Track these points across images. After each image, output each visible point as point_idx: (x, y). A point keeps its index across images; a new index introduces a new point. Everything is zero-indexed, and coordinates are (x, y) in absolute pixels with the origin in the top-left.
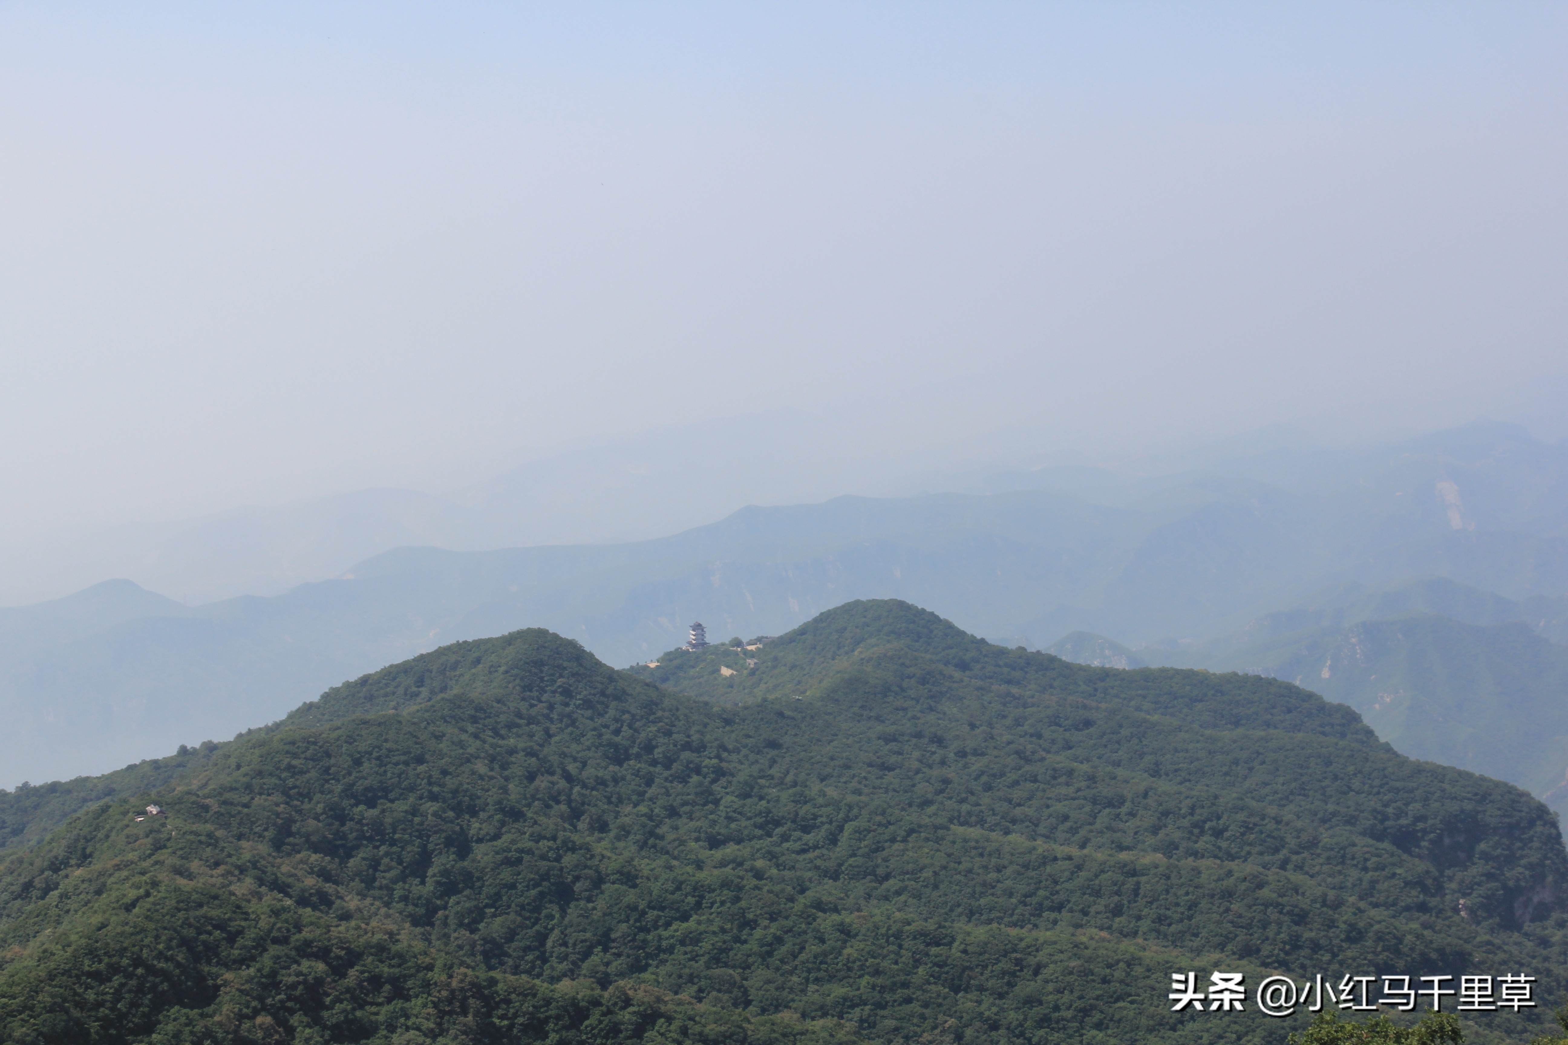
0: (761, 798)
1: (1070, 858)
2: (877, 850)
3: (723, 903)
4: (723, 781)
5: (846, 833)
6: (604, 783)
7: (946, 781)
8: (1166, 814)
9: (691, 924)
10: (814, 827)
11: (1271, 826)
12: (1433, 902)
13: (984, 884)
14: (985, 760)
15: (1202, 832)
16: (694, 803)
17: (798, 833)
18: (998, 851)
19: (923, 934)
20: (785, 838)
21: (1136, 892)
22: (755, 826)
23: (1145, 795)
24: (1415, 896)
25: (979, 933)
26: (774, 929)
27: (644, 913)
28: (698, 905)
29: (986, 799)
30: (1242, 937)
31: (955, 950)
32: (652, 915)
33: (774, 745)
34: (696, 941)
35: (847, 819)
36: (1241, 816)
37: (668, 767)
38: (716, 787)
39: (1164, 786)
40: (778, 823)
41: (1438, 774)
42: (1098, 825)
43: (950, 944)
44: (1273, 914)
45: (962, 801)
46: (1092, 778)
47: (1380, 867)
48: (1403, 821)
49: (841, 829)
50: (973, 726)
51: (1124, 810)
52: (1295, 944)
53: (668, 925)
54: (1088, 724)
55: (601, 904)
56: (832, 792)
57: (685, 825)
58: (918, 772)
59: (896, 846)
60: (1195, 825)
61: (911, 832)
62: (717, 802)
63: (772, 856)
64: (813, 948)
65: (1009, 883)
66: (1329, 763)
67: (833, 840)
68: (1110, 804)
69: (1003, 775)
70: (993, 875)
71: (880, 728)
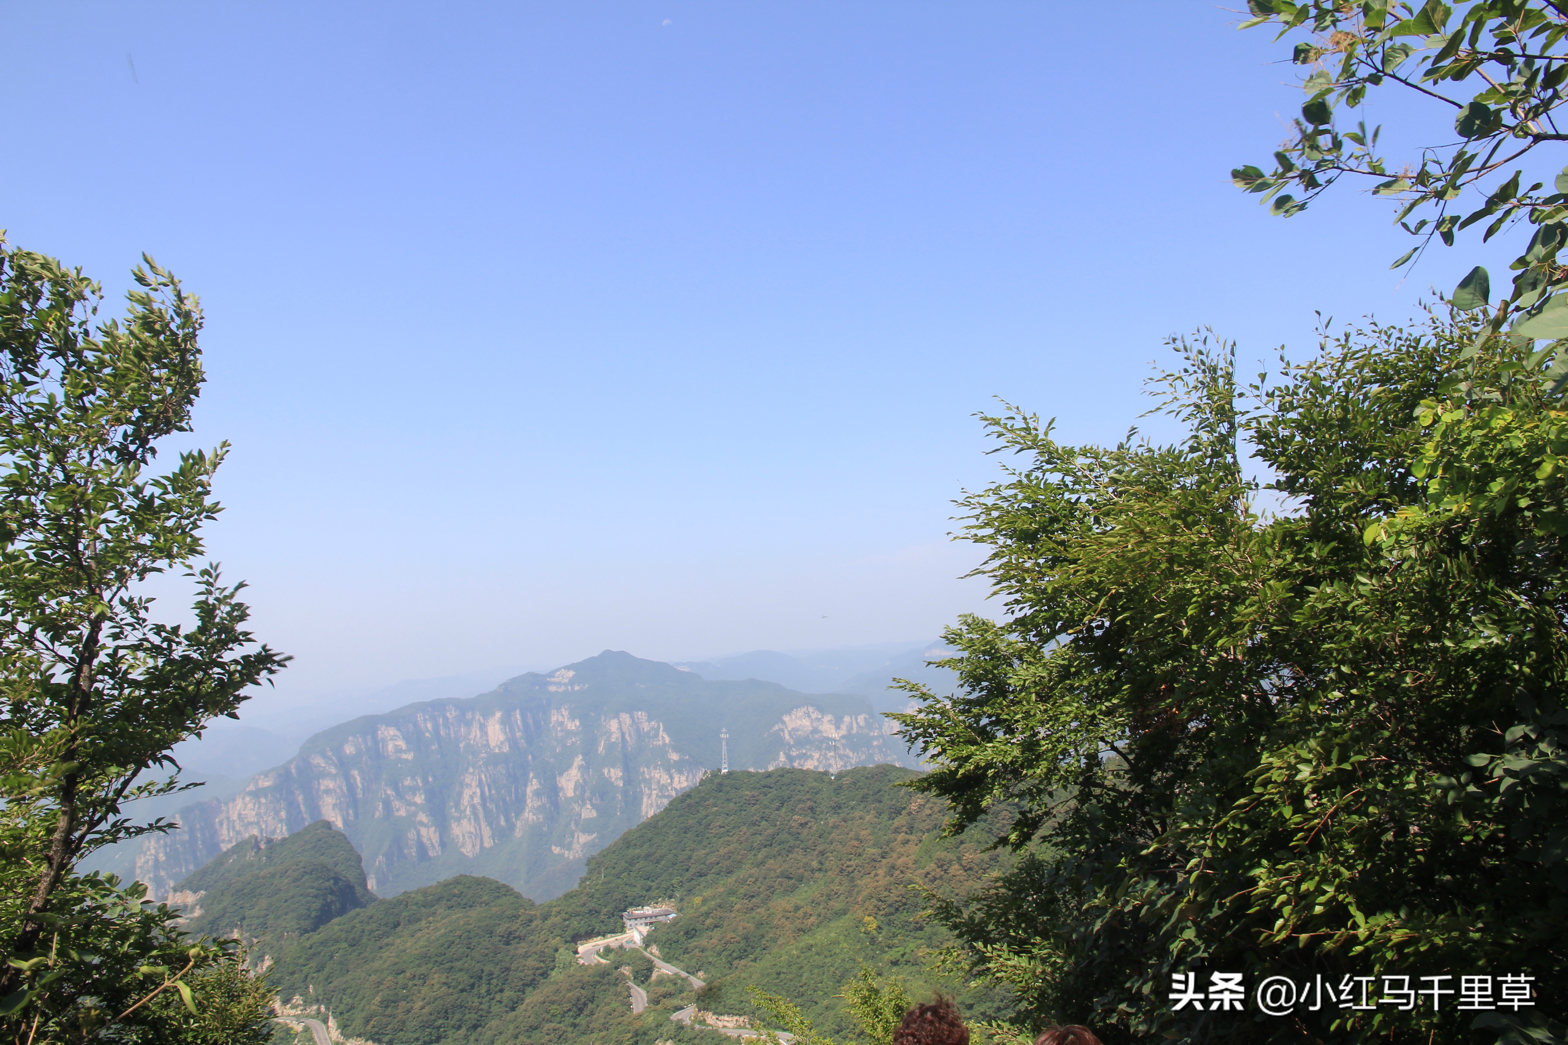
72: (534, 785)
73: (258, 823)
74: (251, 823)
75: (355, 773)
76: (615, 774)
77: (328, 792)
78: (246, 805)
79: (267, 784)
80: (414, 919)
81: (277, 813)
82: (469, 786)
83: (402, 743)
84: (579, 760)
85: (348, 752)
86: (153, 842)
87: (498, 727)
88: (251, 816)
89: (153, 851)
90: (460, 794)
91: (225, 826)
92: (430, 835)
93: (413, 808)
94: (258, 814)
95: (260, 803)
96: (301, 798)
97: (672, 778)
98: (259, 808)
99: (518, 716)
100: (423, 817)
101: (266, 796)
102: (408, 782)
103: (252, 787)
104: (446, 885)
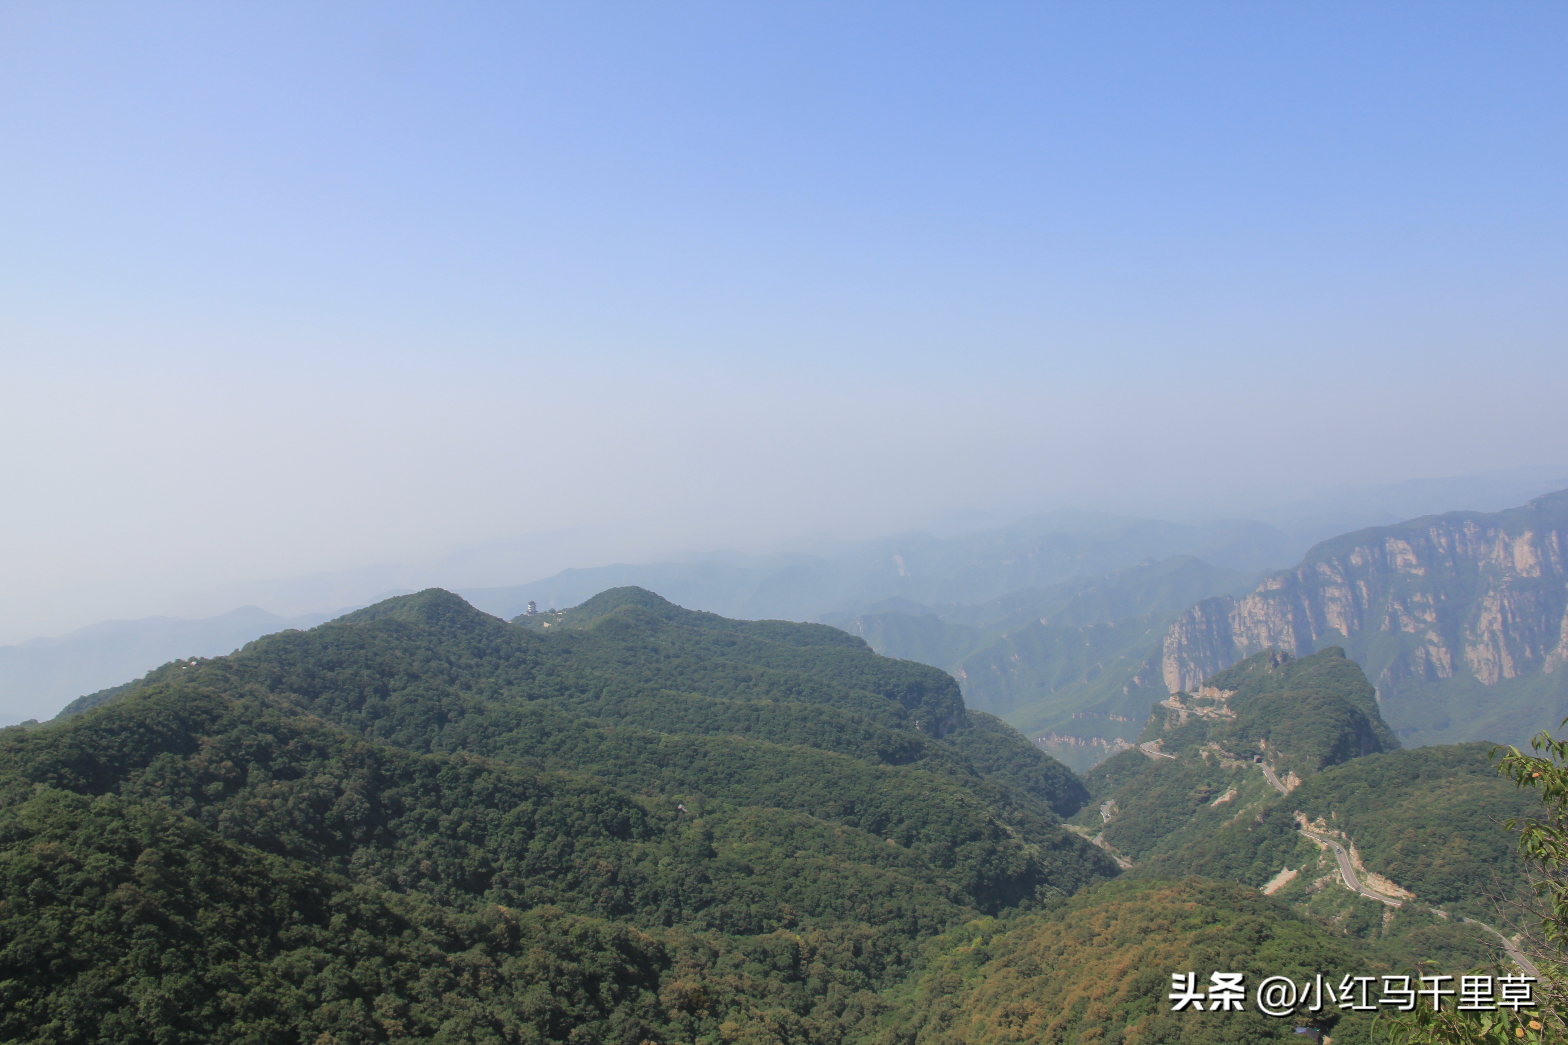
0: (559, 676)
1: (723, 703)
2: (621, 701)
3: (532, 723)
4: (538, 668)
5: (604, 693)
6: (470, 667)
7: (659, 670)
8: (773, 684)
9: (514, 733)
10: (587, 690)
11: (825, 689)
12: (904, 722)
13: (678, 717)
14: (680, 660)
15: (791, 693)
16: (521, 679)
17: (578, 694)
18: (686, 701)
19: (644, 738)
20: (571, 696)
21: (758, 719)
22: (555, 690)
23: (762, 675)
24: (895, 720)
25: (674, 738)
26: (561, 736)
27: (487, 728)
28: (518, 725)
29: (680, 678)
30: (812, 739)
31: (661, 746)
32: (491, 729)
33: (567, 652)
34: (516, 742)
35: (604, 686)
36: (810, 684)
37: (508, 660)
38: (534, 671)
39: (771, 671)
40: (567, 689)
41: (905, 664)
42: (738, 690)
43: (658, 743)
44: (827, 727)
45: (668, 679)
46: (735, 668)
47: (879, 707)
48: (888, 687)
49: (602, 691)
50: (673, 644)
51: (751, 683)
52: (838, 742)
53: (500, 734)
54: (733, 644)
55: (462, 723)
56: (597, 673)
57: (515, 689)
58: (644, 665)
59: (631, 699)
60: (788, 689)
61: (638, 692)
62: (534, 678)
63: (563, 705)
64: (582, 745)
65: (691, 717)
66: (853, 660)
67: (597, 697)
68: (745, 680)
69: (689, 667)
70: (682, 713)
71: (624, 644)
73: (1266, 622)
74: (1259, 622)
75: (1361, 583)
77: (1333, 600)
78: (1255, 605)
79: (1275, 587)
80: (1433, 775)
81: (1284, 615)
82: (1488, 610)
83: (1412, 559)
85: (1354, 562)
86: (1177, 628)
87: (1526, 548)
88: (1260, 614)
89: (1177, 635)
90: (1477, 618)
91: (1237, 621)
92: (1440, 655)
93: (1422, 626)
94: (1267, 614)
95: (1268, 604)
96: (1306, 603)
98: (1268, 608)
99: (1553, 538)
100: (1432, 636)
101: (1274, 599)
102: (1418, 598)
103: (1260, 589)
104: (1469, 748)
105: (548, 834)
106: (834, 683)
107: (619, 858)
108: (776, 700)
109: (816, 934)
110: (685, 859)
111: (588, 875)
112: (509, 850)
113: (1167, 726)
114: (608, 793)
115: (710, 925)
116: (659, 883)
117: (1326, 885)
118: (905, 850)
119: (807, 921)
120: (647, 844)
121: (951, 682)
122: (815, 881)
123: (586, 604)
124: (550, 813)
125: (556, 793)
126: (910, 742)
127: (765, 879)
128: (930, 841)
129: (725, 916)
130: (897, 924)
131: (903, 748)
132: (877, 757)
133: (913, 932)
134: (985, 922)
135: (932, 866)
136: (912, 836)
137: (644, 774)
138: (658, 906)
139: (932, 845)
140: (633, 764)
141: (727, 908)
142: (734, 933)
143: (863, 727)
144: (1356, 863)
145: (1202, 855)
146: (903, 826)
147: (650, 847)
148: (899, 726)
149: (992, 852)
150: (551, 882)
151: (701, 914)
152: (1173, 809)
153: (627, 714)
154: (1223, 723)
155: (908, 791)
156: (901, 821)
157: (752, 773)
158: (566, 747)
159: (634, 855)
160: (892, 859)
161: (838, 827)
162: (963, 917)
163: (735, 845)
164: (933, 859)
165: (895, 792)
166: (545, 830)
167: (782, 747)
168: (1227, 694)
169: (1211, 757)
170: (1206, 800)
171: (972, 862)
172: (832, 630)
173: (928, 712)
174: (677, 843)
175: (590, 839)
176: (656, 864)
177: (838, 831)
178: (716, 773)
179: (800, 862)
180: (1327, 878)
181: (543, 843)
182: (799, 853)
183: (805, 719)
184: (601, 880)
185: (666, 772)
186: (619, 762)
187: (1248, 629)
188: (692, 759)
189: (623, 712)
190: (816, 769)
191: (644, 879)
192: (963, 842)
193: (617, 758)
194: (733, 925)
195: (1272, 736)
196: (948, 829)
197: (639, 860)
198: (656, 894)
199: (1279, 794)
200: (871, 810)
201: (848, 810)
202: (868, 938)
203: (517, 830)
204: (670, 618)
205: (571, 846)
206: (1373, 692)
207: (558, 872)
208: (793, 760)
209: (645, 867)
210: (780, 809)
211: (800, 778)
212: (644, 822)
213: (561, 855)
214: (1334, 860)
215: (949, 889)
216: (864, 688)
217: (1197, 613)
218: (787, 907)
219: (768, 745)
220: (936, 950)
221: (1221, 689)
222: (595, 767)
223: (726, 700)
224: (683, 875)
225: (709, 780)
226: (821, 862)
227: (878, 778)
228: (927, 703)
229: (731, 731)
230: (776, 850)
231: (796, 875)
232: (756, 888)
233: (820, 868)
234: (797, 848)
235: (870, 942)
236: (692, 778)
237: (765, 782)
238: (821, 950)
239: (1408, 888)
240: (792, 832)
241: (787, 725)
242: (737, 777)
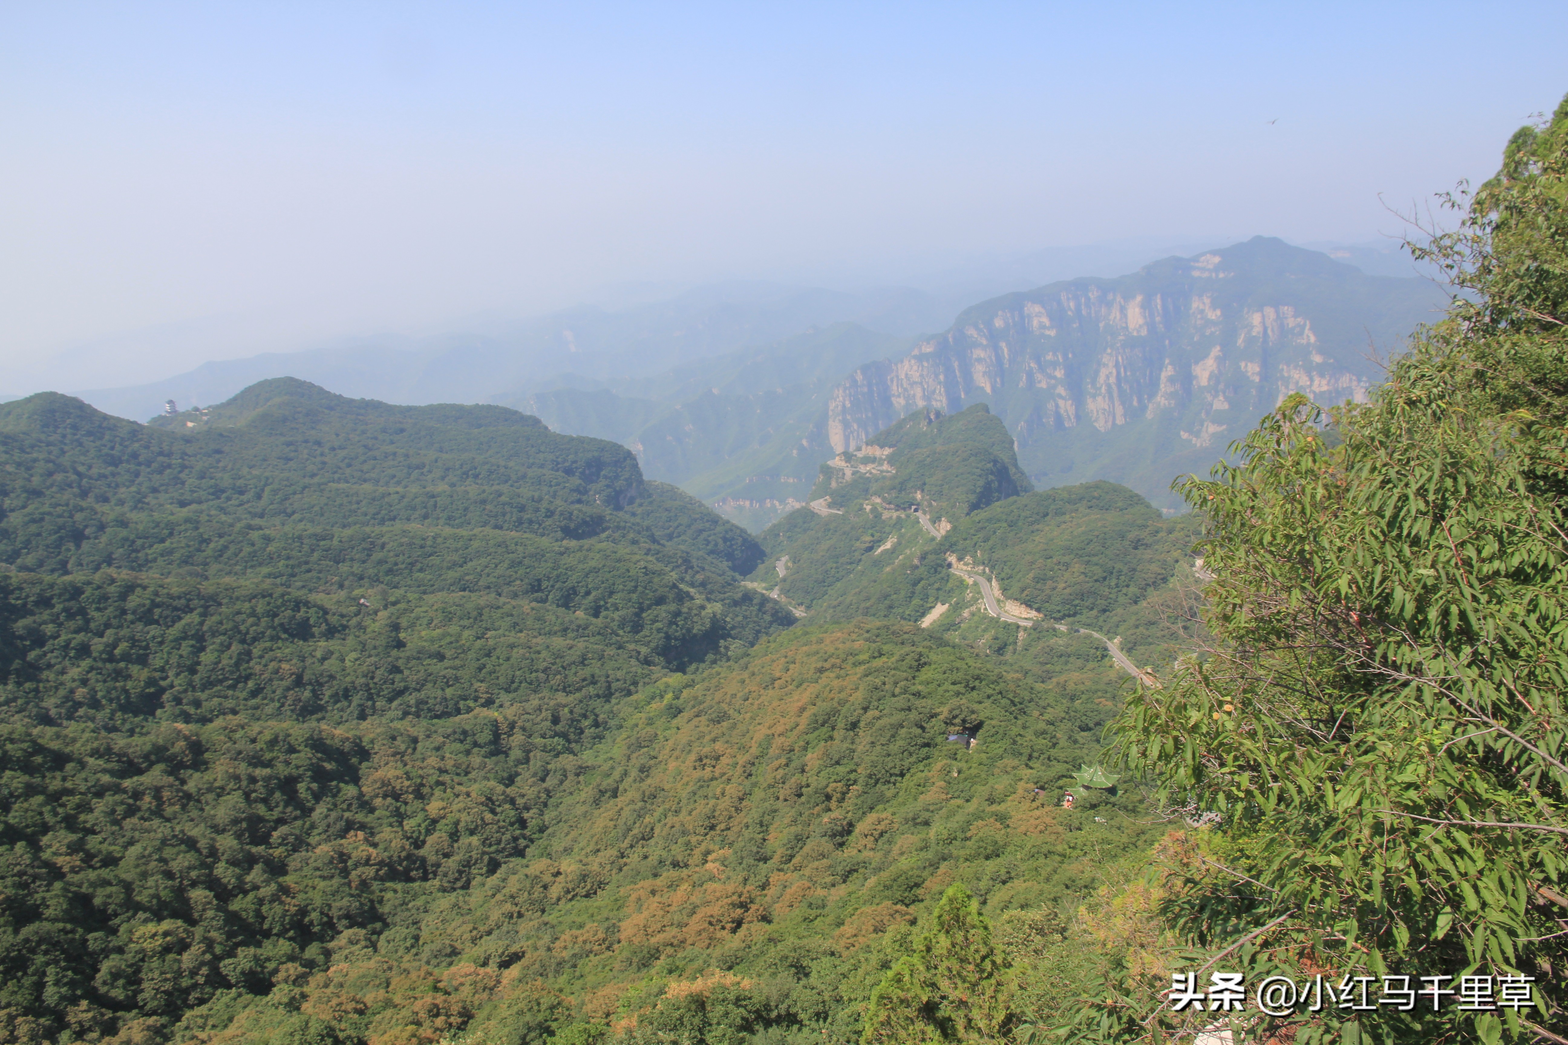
0: (212, 478)
1: (397, 493)
2: (286, 499)
3: (186, 531)
4: (187, 471)
5: (266, 492)
6: (105, 477)
7: (324, 463)
8: (448, 469)
9: (167, 544)
10: (246, 491)
11: (503, 470)
12: (584, 498)
13: (350, 511)
14: (346, 451)
15: (468, 476)
16: (168, 485)
17: (237, 495)
18: (357, 494)
19: (315, 535)
20: (228, 499)
21: (435, 506)
22: (209, 494)
23: (436, 461)
24: (575, 496)
25: (348, 532)
26: (222, 541)
27: (134, 541)
28: (171, 534)
29: (348, 471)
30: (493, 521)
31: (335, 542)
32: (140, 542)
33: (218, 452)
34: (171, 552)
35: (266, 485)
36: (487, 467)
37: (149, 466)
38: (182, 476)
39: (445, 456)
40: (223, 491)
41: (581, 440)
42: (412, 478)
43: (332, 539)
44: (508, 509)
45: (335, 472)
46: (407, 456)
47: (558, 484)
48: (566, 464)
49: (263, 490)
50: (337, 435)
51: (425, 470)
52: (520, 522)
53: (151, 546)
54: (402, 431)
55: (104, 539)
56: (256, 472)
57: (163, 496)
58: (307, 459)
59: (297, 496)
60: (464, 473)
61: (304, 488)
62: (183, 483)
63: (221, 509)
64: (247, 549)
65: (364, 509)
66: (529, 439)
67: (259, 497)
68: (418, 467)
69: (357, 457)
70: (355, 506)
71: (282, 439)
72: (1168, 371)
73: (921, 383)
74: (915, 383)
75: (1003, 345)
76: (1252, 369)
77: (979, 360)
78: (911, 367)
79: (928, 350)
80: (1059, 512)
81: (937, 376)
82: (1105, 365)
83: (1046, 321)
84: (1216, 351)
85: (997, 325)
86: (841, 391)
87: (1137, 310)
88: (916, 376)
89: (841, 398)
90: (1097, 373)
91: (896, 383)
92: (1067, 407)
93: (1053, 381)
94: (921, 376)
95: (923, 366)
96: (956, 364)
97: (1312, 380)
98: (922, 370)
99: (1159, 301)
100: (1061, 390)
101: (927, 361)
102: (1050, 357)
103: (916, 352)
104: (1088, 487)
105: (222, 644)
106: (511, 464)
107: (303, 659)
108: (453, 485)
109: (514, 708)
110: (373, 652)
111: (271, 680)
112: (179, 666)
113: (834, 485)
114: (283, 596)
115: (406, 714)
116: (348, 679)
117: (973, 614)
118: (594, 620)
119: (504, 697)
120: (331, 642)
121: (629, 455)
122: (508, 659)
123: (235, 399)
124: (221, 623)
125: (225, 601)
126: (591, 517)
127: (457, 662)
128: (617, 609)
129: (420, 703)
130: (592, 690)
131: (585, 522)
132: (560, 534)
133: (608, 696)
134: (675, 679)
135: (621, 632)
136: (600, 607)
137: (320, 572)
138: (350, 702)
139: (620, 613)
140: (307, 563)
141: (422, 695)
142: (432, 718)
143: (544, 505)
144: (997, 593)
145: (868, 599)
146: (591, 597)
147: (334, 644)
148: (579, 501)
149: (678, 614)
150: (230, 693)
151: (395, 704)
152: (841, 560)
153: (294, 513)
154: (884, 478)
155: (593, 564)
156: (588, 593)
157: (434, 560)
158: (229, 553)
159: (319, 654)
160: (582, 630)
161: (526, 605)
162: (654, 677)
163: (423, 633)
164: (622, 626)
165: (581, 566)
166: (218, 640)
167: (463, 532)
168: (887, 451)
169: (874, 509)
170: (870, 549)
171: (659, 625)
172: (506, 411)
173: (608, 486)
174: (363, 638)
175: (268, 644)
176: (343, 661)
177: (527, 608)
178: (396, 564)
179: (491, 642)
180: (973, 608)
181: (216, 654)
182: (489, 634)
183: (484, 502)
184: (285, 683)
185: (344, 568)
186: (291, 562)
187: (905, 390)
188: (369, 552)
189: (289, 511)
190: (500, 550)
191: (332, 677)
192: (649, 607)
193: (288, 558)
194: (429, 710)
195: (926, 488)
196: (634, 596)
197: (324, 659)
198: (346, 690)
199: (933, 539)
200: (558, 585)
201: (536, 587)
202: (565, 706)
203: (184, 644)
204: (331, 408)
205: (249, 653)
206: (1012, 443)
207: (237, 681)
208: (475, 544)
209: (331, 665)
210: (466, 593)
211: (483, 561)
212: (326, 621)
213: (237, 664)
214: (979, 593)
215: (639, 653)
216: (542, 466)
217: (859, 377)
218: (482, 687)
219: (448, 531)
220: (631, 710)
221: (882, 447)
222: (265, 570)
223: (400, 489)
224: (372, 668)
225: (390, 571)
226: (512, 640)
227: (562, 554)
228: (606, 477)
229: (408, 520)
230: (466, 633)
231: (488, 655)
232: (449, 673)
233: (512, 646)
234: (487, 629)
235: (566, 710)
236: (371, 572)
237: (449, 568)
238: (520, 723)
239: (1038, 610)
240: (481, 615)
241: (466, 509)
242: (419, 566)
